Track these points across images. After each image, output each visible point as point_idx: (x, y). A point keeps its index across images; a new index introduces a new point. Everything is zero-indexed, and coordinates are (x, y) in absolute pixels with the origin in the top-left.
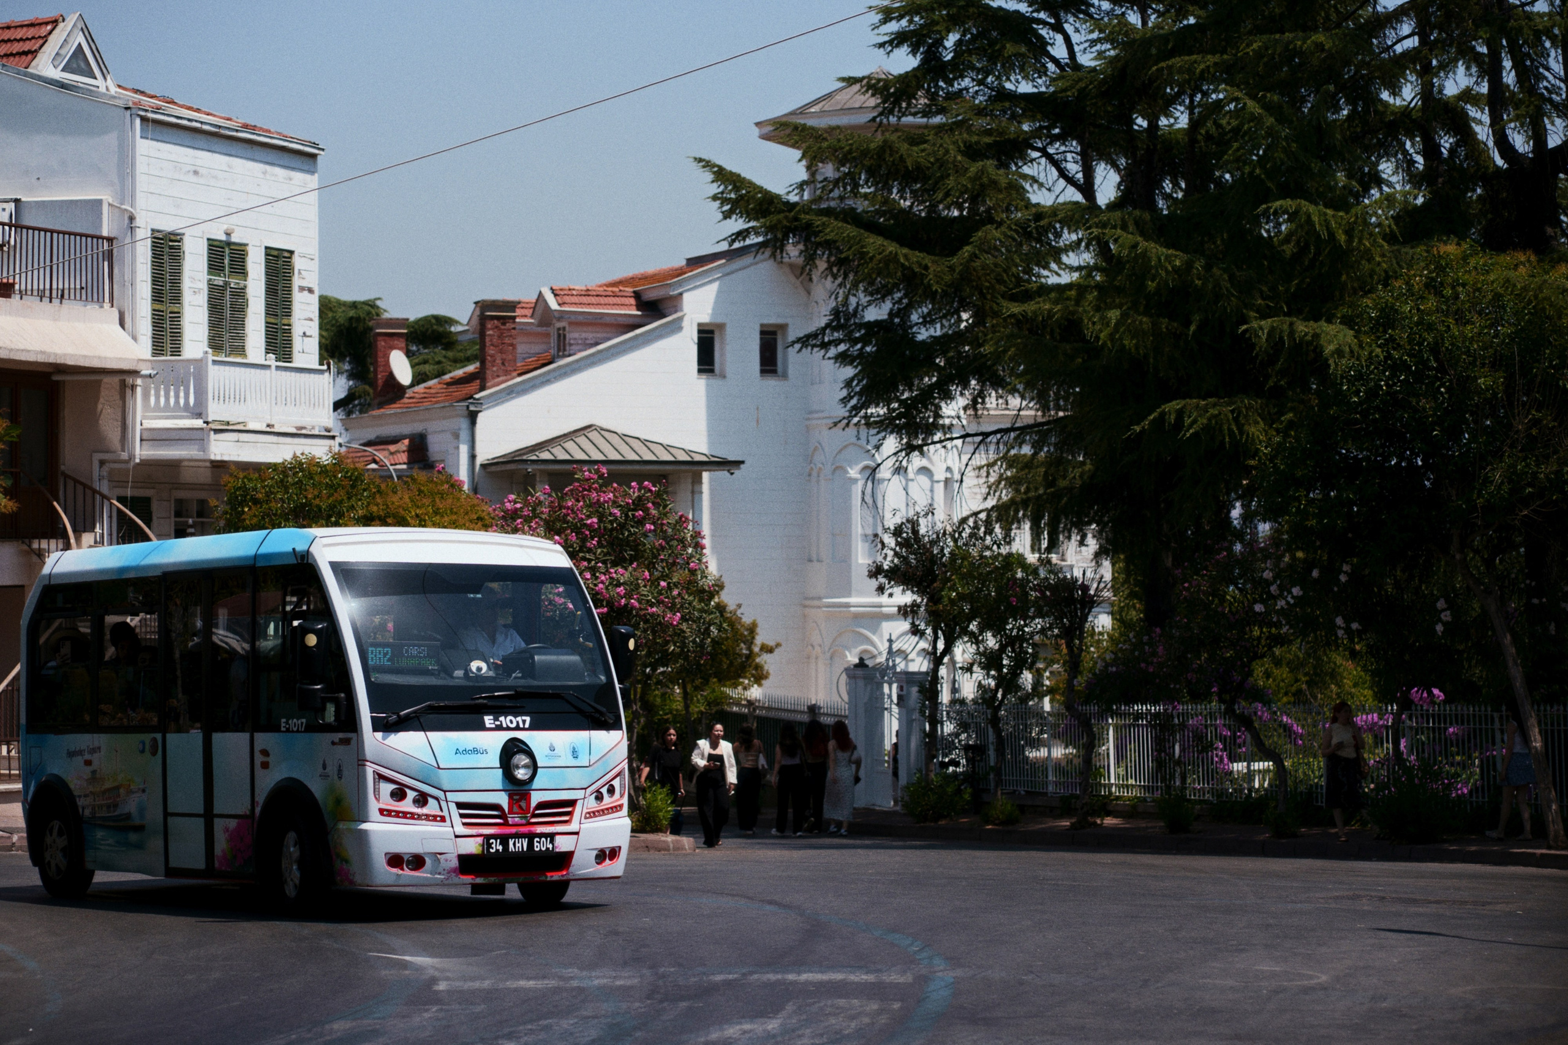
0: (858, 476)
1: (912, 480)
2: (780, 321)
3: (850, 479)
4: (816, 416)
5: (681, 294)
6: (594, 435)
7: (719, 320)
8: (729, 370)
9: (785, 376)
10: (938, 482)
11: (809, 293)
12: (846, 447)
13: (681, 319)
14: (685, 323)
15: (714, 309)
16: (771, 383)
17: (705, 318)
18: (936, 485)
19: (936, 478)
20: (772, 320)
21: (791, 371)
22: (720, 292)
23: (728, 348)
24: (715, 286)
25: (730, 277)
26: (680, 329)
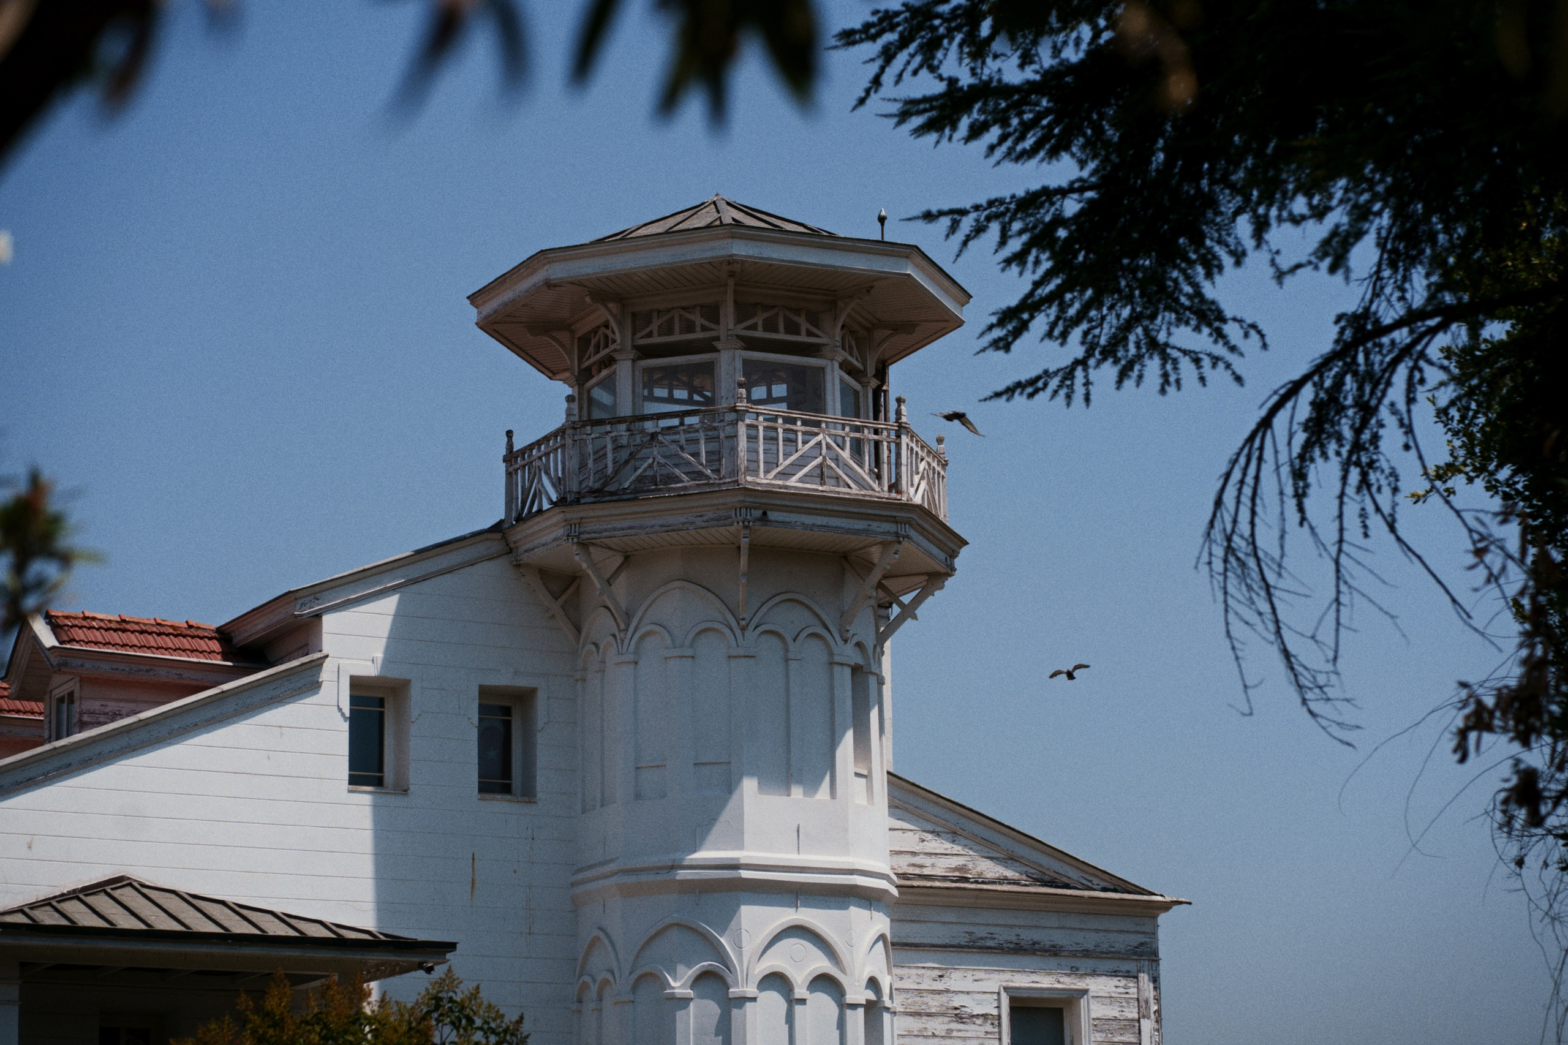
0: (689, 992)
1: (803, 1001)
2: (522, 682)
3: (672, 998)
4: (589, 874)
5: (318, 616)
6: (127, 895)
7: (396, 673)
8: (415, 777)
9: (529, 794)
10: (854, 1006)
11: (579, 630)
12: (658, 934)
13: (318, 664)
14: (327, 674)
15: (387, 650)
16: (499, 806)
17: (370, 669)
18: (849, 1012)
19: (850, 998)
20: (502, 679)
21: (544, 780)
22: (400, 616)
23: (413, 730)
24: (390, 604)
25: (425, 587)
26: (314, 686)
